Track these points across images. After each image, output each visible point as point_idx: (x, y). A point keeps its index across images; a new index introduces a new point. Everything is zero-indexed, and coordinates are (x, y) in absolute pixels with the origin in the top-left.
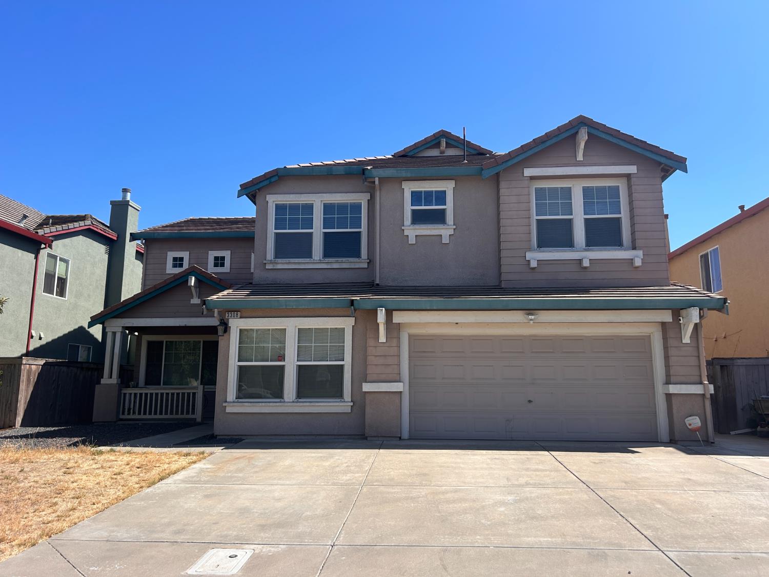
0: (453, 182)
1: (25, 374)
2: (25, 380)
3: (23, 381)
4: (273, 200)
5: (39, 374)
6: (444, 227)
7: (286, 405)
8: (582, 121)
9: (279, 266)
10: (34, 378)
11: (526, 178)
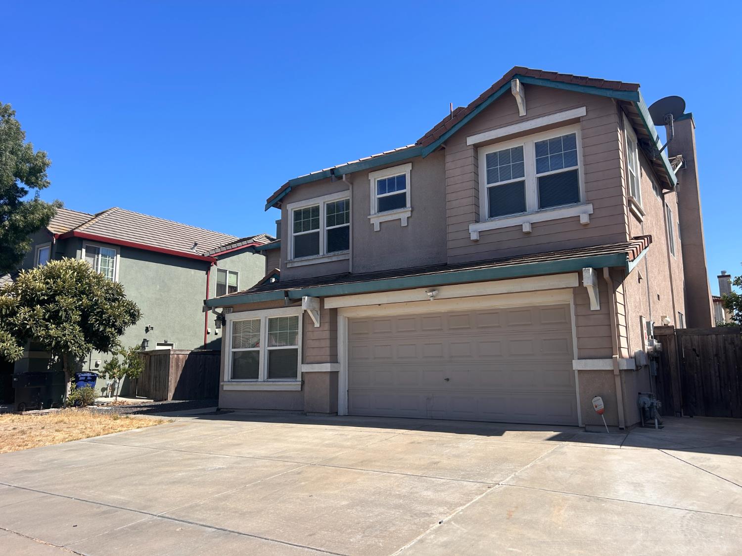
0: (410, 165)
1: (174, 361)
2: (173, 365)
3: (172, 366)
4: (292, 207)
5: (186, 362)
6: (404, 210)
7: (258, 384)
8: (517, 73)
9: (296, 265)
10: (182, 364)
11: (470, 147)
